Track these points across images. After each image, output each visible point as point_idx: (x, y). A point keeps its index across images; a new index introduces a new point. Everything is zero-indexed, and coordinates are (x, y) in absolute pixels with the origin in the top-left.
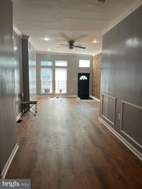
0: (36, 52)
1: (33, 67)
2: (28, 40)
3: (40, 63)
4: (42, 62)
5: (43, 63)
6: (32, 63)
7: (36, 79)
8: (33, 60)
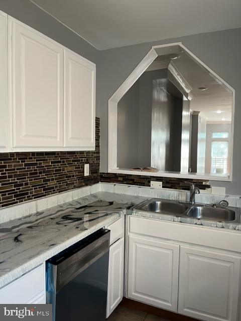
0: (207, 122)
1: (202, 140)
2: (198, 115)
3: (211, 136)
4: (214, 134)
5: (215, 136)
6: (201, 135)
7: (205, 155)
8: (202, 131)
